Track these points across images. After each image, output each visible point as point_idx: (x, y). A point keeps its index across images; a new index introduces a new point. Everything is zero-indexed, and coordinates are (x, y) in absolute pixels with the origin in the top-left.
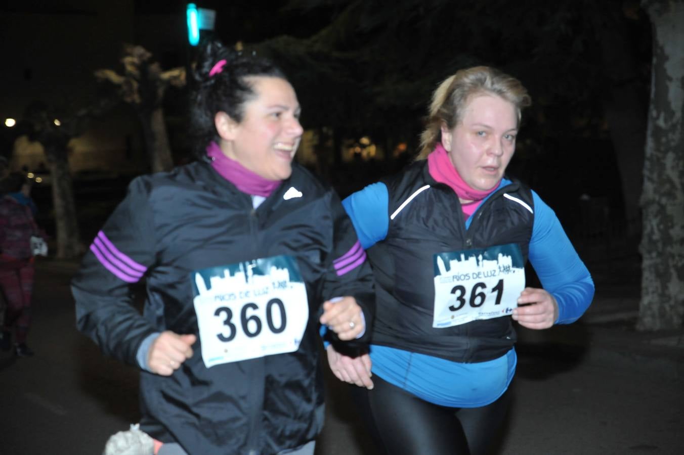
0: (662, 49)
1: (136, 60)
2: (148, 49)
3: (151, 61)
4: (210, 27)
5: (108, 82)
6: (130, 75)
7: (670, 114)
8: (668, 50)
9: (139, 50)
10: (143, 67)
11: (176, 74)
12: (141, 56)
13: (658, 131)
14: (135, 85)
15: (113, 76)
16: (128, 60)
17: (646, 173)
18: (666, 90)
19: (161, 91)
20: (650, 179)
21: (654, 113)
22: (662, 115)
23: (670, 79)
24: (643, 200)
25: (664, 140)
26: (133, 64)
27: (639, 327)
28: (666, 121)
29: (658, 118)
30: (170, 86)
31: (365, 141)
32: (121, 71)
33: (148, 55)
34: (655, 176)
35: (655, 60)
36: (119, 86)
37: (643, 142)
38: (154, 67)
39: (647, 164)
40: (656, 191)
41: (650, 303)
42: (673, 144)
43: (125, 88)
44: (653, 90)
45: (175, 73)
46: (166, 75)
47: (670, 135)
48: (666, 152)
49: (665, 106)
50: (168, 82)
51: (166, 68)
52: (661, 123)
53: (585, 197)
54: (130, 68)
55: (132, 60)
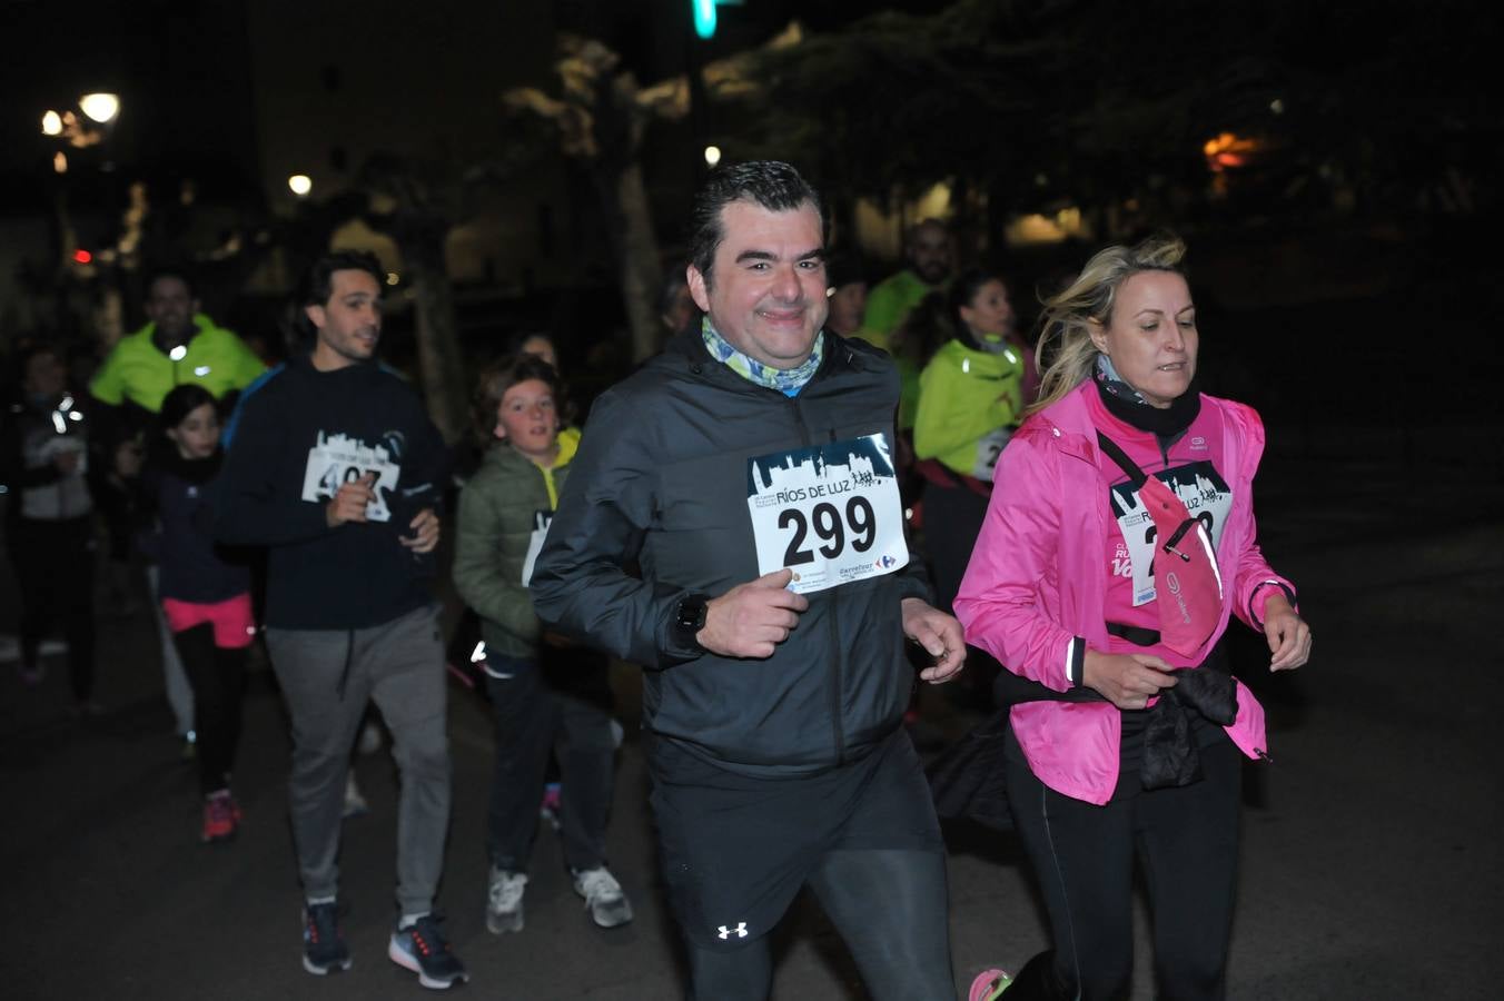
1: (588, 71)
2: (611, 43)
3: (619, 70)
5: (530, 113)
6: (575, 99)
9: (595, 49)
10: (602, 84)
11: (672, 94)
12: (597, 62)
14: (587, 120)
15: (540, 102)
16: (569, 67)
19: (637, 130)
26: (580, 76)
30: (655, 119)
32: (554, 88)
33: (613, 58)
36: (552, 121)
38: (624, 82)
43: (565, 124)
45: (665, 90)
46: (648, 97)
50: (651, 112)
51: (647, 81)
54: (572, 84)
55: (579, 66)
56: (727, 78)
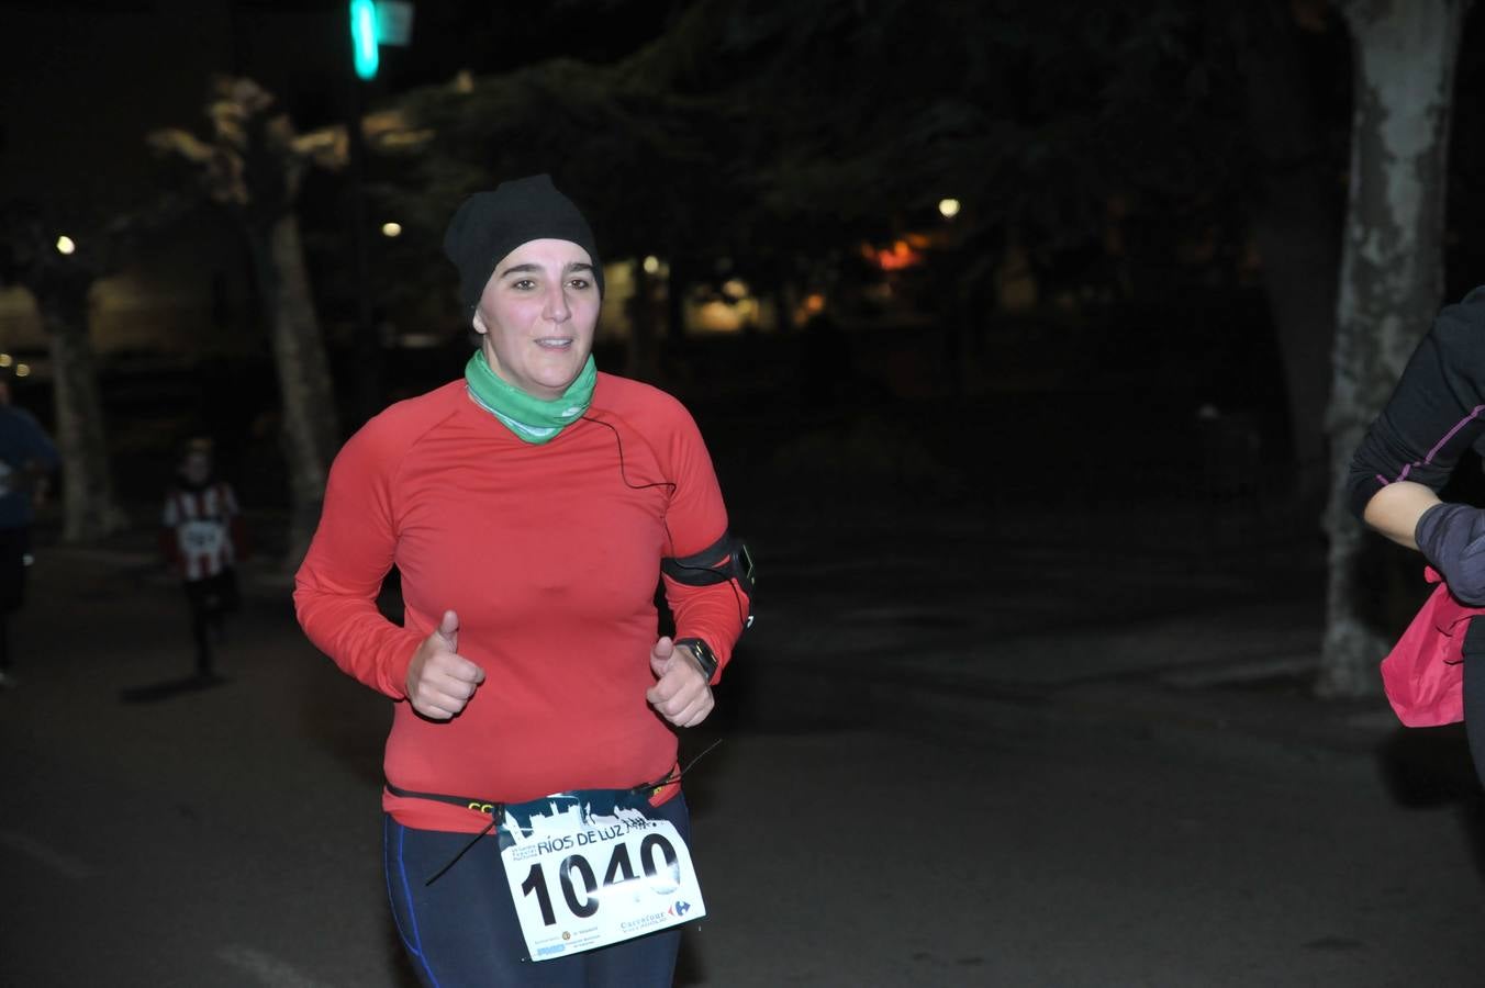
0: (1374, 94)
1: (238, 109)
2: (264, 82)
3: (272, 112)
4: (401, 38)
5: (177, 156)
6: (226, 143)
7: (1392, 233)
8: (1389, 96)
9: (246, 88)
10: (254, 125)
11: (328, 142)
12: (249, 102)
13: (1366, 271)
14: (237, 164)
15: (188, 145)
16: (221, 109)
17: (1339, 359)
18: (1382, 182)
19: (293, 178)
20: (1348, 373)
21: (1356, 231)
22: (1375, 237)
23: (1392, 159)
24: (1332, 417)
25: (1377, 289)
26: (232, 118)
27: (1323, 690)
28: (1382, 248)
29: (1365, 241)
30: (314, 168)
31: (735, 288)
32: (205, 132)
33: (265, 99)
34: (1358, 367)
35: (1359, 119)
36: (200, 166)
37: (1332, 295)
38: (279, 126)
39: (1342, 340)
40: (1360, 398)
41: (1346, 639)
42: (1397, 298)
43: (215, 170)
44: (1355, 181)
45: (324, 138)
46: (305, 144)
47: (1392, 280)
48: (1380, 316)
49: (1379, 217)
50: (310, 161)
51: (305, 126)
52: (1372, 252)
53: (1208, 412)
54: (225, 128)
55: (230, 109)
56: (389, 128)
